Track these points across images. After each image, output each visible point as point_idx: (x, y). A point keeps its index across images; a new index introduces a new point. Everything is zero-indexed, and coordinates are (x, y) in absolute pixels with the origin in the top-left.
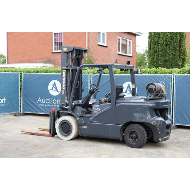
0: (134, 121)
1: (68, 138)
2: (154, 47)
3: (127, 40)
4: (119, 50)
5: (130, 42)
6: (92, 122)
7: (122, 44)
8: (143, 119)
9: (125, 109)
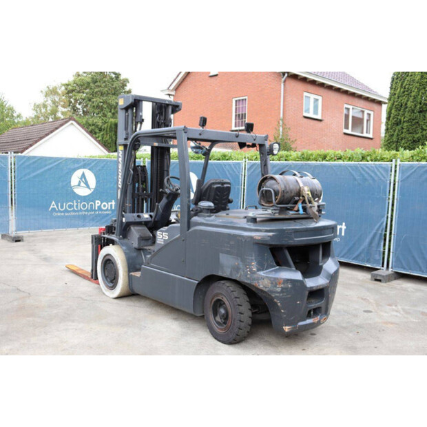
2: (396, 115)
3: (363, 112)
4: (347, 127)
5: (369, 115)
7: (353, 117)
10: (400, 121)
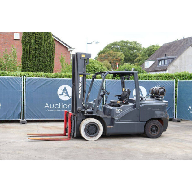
0: (156, 117)
1: (95, 138)
6: (118, 122)
8: (162, 115)
9: (149, 108)
10: (37, 56)
